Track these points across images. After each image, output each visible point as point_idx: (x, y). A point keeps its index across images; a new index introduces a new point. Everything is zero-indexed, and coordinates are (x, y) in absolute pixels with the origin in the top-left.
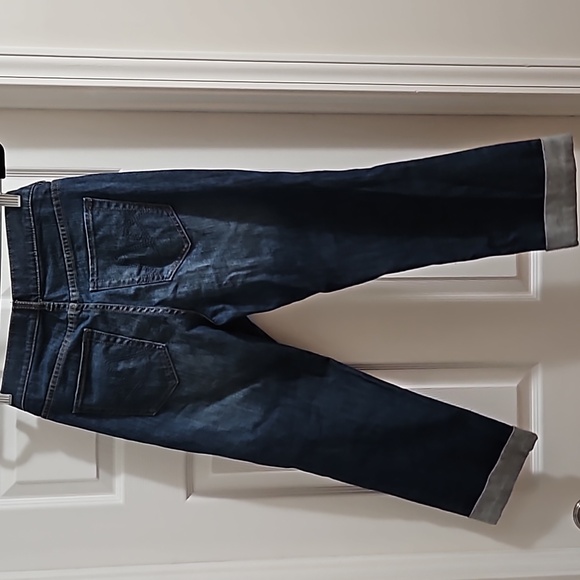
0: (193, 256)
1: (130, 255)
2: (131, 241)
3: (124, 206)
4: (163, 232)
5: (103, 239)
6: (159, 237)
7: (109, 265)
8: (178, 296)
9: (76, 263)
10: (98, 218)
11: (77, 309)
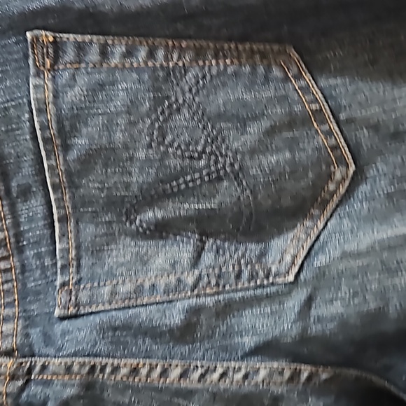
0: (358, 205)
1: (171, 205)
2: (173, 162)
3: (151, 55)
4: (271, 132)
5: (88, 160)
6: (259, 149)
7: (111, 238)
8: (314, 329)
9: (18, 236)
10: (73, 95)
11: (13, 377)
